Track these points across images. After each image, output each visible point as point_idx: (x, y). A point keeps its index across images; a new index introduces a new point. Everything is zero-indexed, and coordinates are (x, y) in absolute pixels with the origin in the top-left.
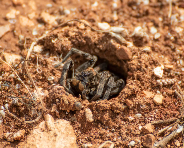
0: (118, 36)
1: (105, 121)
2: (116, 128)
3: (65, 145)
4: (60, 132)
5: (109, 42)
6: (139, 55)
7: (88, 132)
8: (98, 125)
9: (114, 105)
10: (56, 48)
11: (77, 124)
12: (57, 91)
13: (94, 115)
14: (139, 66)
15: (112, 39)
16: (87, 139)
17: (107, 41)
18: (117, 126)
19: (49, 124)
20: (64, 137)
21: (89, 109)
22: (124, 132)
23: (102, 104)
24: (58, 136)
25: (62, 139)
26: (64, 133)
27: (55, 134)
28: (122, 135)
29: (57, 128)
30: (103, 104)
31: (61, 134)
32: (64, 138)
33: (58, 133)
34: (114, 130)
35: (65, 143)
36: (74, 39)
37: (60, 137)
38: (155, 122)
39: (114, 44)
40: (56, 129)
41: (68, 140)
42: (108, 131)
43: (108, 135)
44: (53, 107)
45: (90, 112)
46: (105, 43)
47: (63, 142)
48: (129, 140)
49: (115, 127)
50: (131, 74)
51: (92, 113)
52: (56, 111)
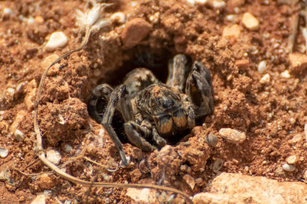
0: (102, 23)
1: (256, 117)
2: (270, 109)
3: (278, 194)
4: (246, 191)
5: (101, 45)
6: (157, 8)
7: (254, 155)
8: (254, 132)
9: (244, 84)
10: (75, 124)
11: (230, 165)
12: (171, 156)
13: (237, 127)
14: (181, 16)
15: (100, 36)
16: (269, 162)
17: (98, 46)
18: (269, 105)
19: (219, 200)
20: (261, 188)
21: (222, 130)
22: (284, 100)
23: (237, 101)
24: (253, 196)
25: (265, 194)
26: (254, 186)
27: (245, 200)
28: (288, 107)
29: (235, 193)
30: (236, 99)
31: (252, 190)
32: (262, 190)
33: (247, 195)
34: (270, 115)
35: (275, 191)
36: (73, 90)
37: (258, 195)
38: (290, 46)
39: (108, 38)
40: (236, 196)
41: (269, 185)
42: (269, 124)
43: (279, 126)
44: (187, 182)
45: (228, 130)
46: (98, 50)
47: (271, 194)
48: (302, 102)
49: (268, 111)
50: (184, 38)
51: (232, 128)
52: (195, 181)
